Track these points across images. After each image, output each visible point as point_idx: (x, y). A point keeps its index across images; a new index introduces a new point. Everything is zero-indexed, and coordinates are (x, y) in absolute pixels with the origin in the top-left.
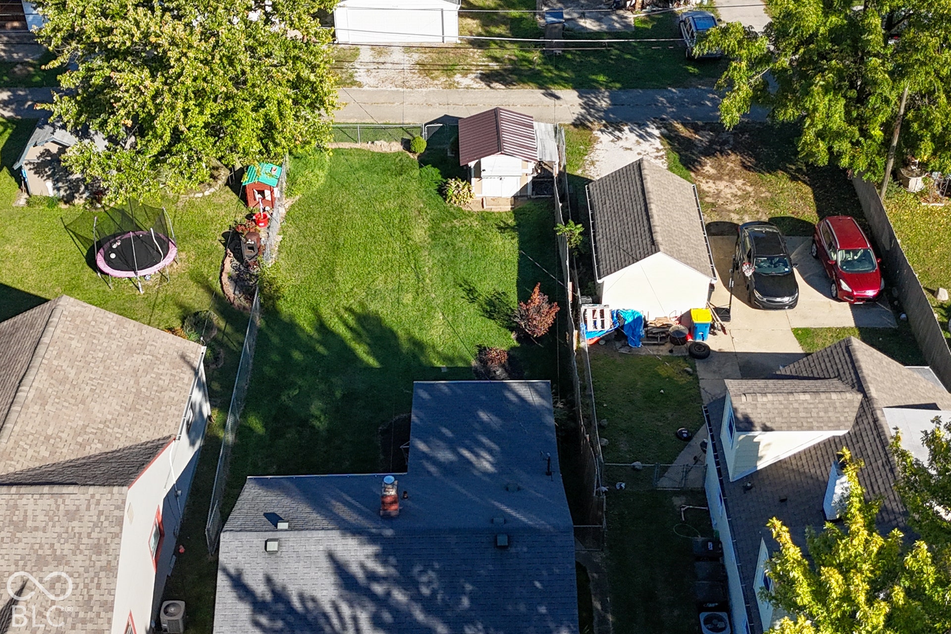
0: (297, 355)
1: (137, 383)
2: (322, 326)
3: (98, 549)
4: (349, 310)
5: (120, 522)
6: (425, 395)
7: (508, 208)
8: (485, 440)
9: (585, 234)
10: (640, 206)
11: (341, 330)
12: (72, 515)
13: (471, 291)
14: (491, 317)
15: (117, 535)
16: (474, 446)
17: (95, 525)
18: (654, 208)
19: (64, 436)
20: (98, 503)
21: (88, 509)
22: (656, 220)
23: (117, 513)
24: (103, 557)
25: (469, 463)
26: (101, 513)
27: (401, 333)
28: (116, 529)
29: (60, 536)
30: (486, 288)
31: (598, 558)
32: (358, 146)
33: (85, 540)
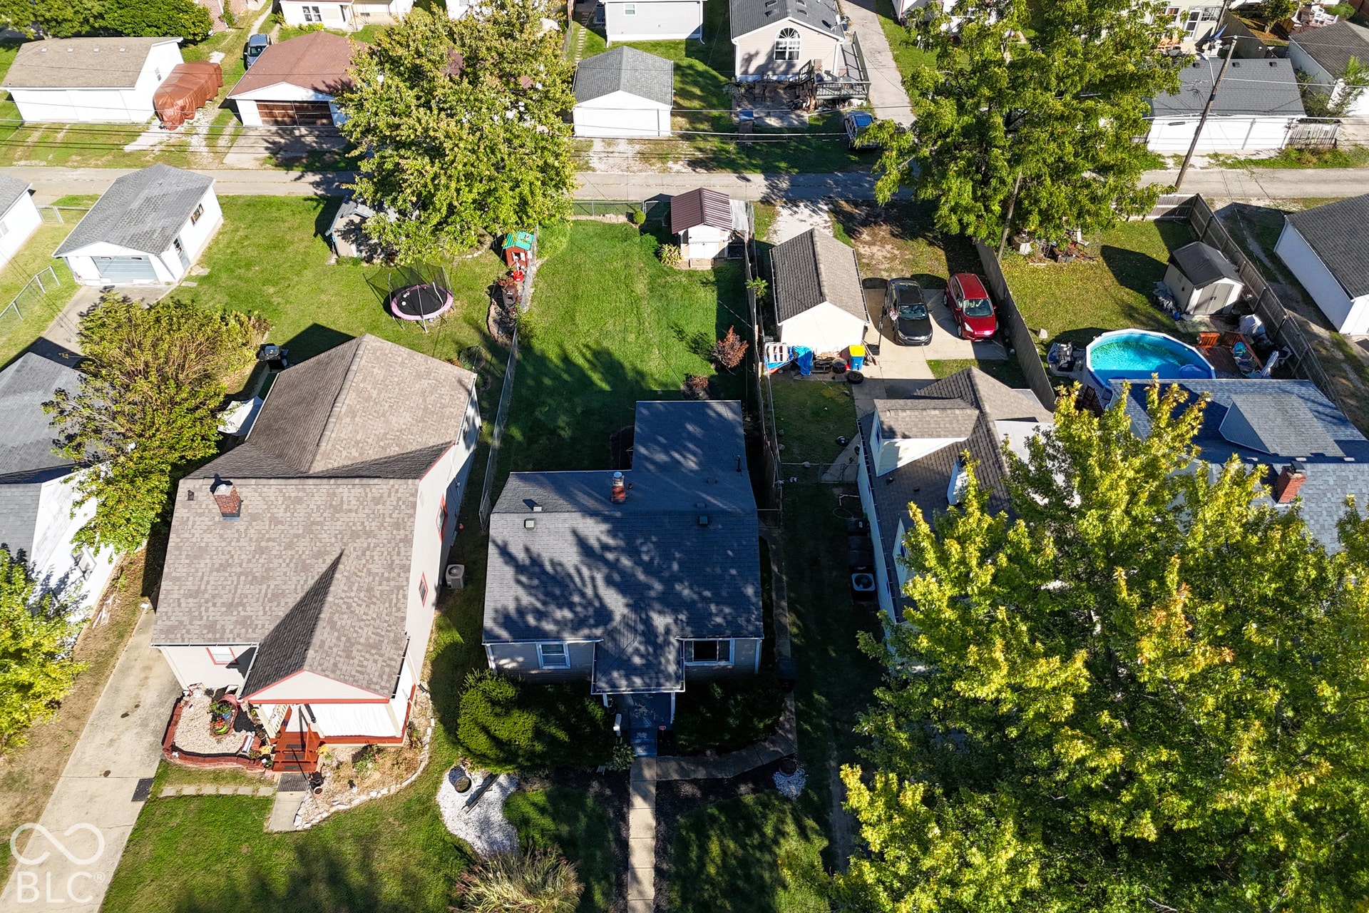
0: (547, 381)
1: (425, 401)
2: (566, 359)
3: (397, 526)
4: (587, 346)
5: (414, 506)
6: (644, 411)
7: (709, 267)
8: (691, 446)
9: (769, 288)
10: (811, 266)
11: (580, 361)
12: (377, 501)
13: (680, 332)
14: (695, 352)
15: (412, 516)
16: (683, 450)
17: (395, 508)
18: (822, 267)
19: (370, 441)
20: (397, 491)
21: (389, 496)
22: (824, 277)
23: (411, 499)
24: (402, 532)
25: (678, 462)
26: (399, 499)
27: (627, 365)
28: (411, 511)
29: (368, 516)
30: (692, 330)
31: (776, 533)
32: (592, 218)
33: (388, 519)
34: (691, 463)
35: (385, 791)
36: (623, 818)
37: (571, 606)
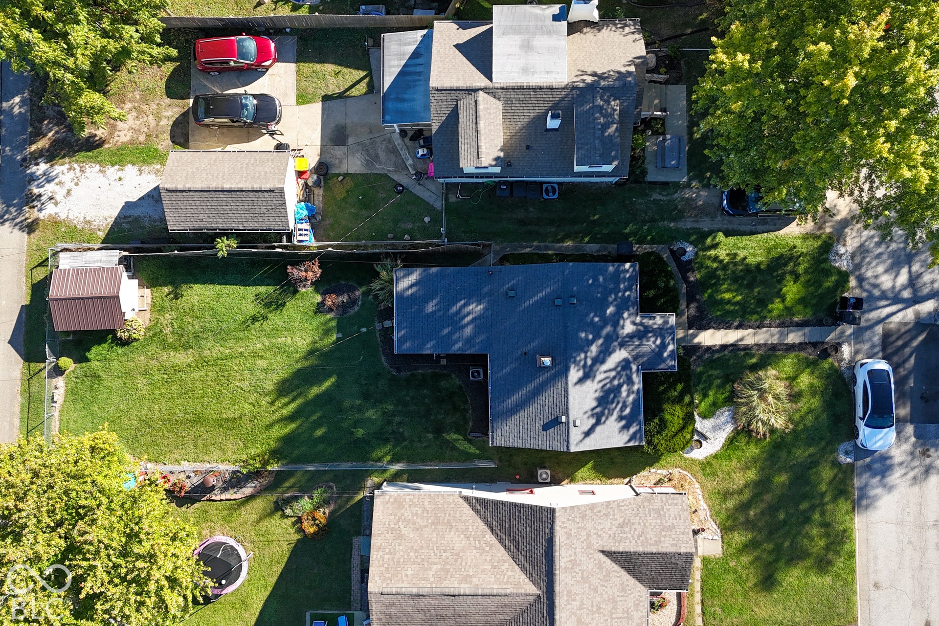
0: (319, 433)
1: (426, 526)
3: (583, 517)
4: (272, 403)
5: (572, 508)
7: (147, 292)
8: (454, 309)
11: (293, 406)
12: (569, 535)
13: (254, 319)
14: (283, 305)
15: (578, 507)
16: (459, 315)
17: (574, 521)
19: (488, 558)
20: (563, 523)
21: (566, 527)
23: (568, 511)
24: (587, 513)
25: (474, 319)
26: (568, 520)
27: (299, 365)
28: (576, 509)
29: (578, 539)
30: (251, 308)
32: (57, 414)
33: (580, 525)
34: (475, 308)
35: (698, 491)
36: (709, 349)
37: (620, 386)
